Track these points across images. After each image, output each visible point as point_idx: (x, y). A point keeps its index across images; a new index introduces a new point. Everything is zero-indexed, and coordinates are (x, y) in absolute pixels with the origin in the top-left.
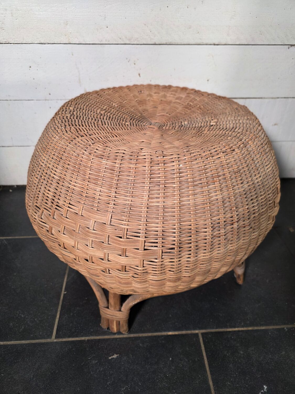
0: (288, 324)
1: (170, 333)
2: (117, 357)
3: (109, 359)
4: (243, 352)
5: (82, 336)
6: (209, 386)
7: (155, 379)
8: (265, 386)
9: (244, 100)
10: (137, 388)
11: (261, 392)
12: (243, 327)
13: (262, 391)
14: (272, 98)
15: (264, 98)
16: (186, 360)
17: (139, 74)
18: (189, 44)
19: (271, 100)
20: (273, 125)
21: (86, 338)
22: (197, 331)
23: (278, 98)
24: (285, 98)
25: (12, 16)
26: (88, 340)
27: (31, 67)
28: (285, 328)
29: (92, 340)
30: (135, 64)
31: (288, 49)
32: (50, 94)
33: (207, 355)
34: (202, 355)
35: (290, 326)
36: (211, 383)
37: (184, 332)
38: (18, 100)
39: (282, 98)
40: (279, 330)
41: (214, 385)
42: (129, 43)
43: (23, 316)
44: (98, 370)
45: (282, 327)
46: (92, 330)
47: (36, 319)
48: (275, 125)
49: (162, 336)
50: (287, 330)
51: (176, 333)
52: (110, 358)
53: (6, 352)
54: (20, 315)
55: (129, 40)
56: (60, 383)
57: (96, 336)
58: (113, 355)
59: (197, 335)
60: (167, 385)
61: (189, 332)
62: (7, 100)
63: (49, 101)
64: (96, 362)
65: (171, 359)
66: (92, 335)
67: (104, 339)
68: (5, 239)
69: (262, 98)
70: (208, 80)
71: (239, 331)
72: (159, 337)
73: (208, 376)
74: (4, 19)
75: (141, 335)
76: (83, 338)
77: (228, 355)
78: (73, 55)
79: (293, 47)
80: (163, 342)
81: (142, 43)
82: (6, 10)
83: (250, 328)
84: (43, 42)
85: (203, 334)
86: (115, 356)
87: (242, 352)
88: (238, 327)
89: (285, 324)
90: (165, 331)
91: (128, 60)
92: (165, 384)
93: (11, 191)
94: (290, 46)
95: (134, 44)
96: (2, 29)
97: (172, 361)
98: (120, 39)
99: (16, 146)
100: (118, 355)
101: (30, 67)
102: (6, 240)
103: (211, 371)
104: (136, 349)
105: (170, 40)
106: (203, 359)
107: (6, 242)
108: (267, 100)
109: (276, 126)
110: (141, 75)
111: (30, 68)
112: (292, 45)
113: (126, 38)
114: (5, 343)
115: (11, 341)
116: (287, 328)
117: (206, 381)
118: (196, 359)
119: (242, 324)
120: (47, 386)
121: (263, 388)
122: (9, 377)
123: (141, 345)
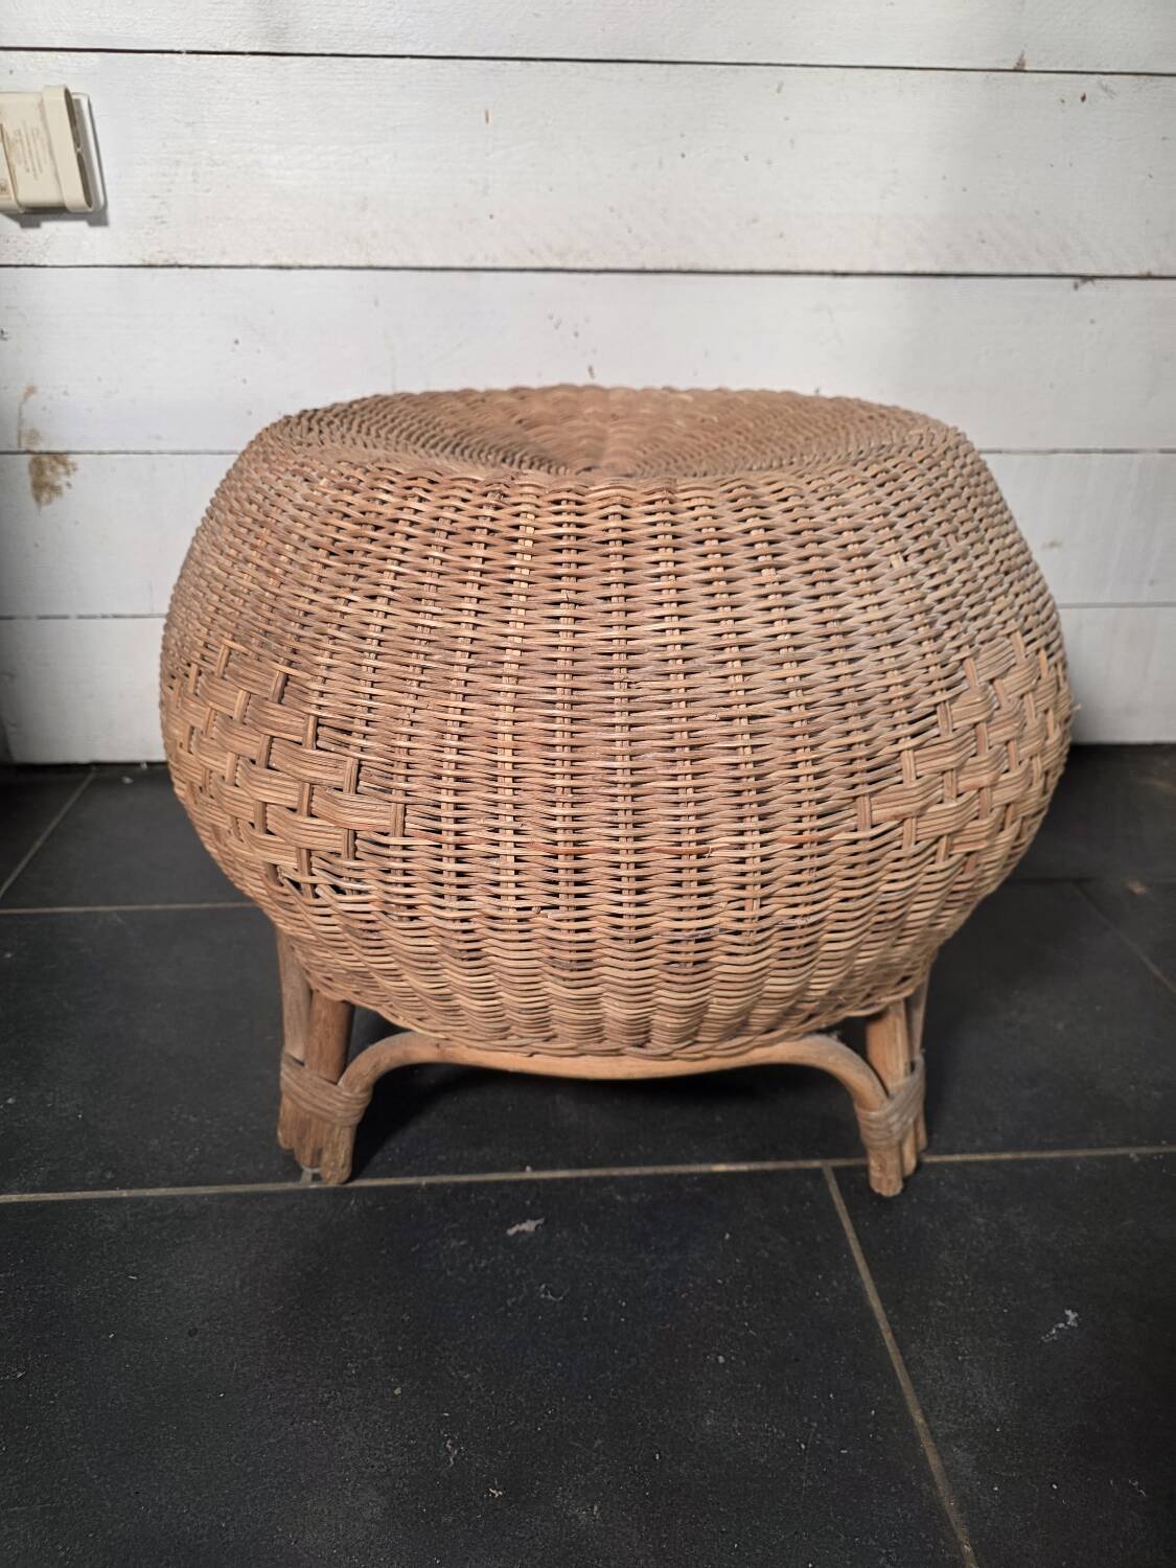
0: (1139, 1144)
1: (721, 1168)
2: (536, 1228)
3: (509, 1237)
4: (984, 1218)
5: (409, 1174)
6: (870, 1310)
7: (676, 1290)
8: (1069, 1313)
10: (612, 1313)
11: (1057, 1329)
12: (979, 1151)
13: (1061, 1325)
14: (1036, 452)
15: (1008, 452)
16: (782, 1239)
18: (752, 273)
19: (1031, 457)
20: (1044, 547)
21: (424, 1181)
22: (816, 1164)
23: (1055, 452)
24: (1078, 451)
25: (195, 181)
26: (430, 1186)
27: (240, 342)
28: (1132, 1155)
29: (443, 1186)
30: (576, 335)
31: (1073, 292)
34: (841, 1227)
35: (1145, 1150)
36: (875, 1304)
37: (769, 1166)
38: (186, 453)
39: (1068, 451)
40: (1109, 1161)
41: (885, 1309)
43: (192, 1120)
44: (471, 1266)
45: (1121, 1151)
46: (442, 1158)
47: (241, 1129)
48: (1053, 545)
49: (692, 1175)
50: (1137, 1159)
51: (743, 1167)
52: (511, 1232)
53: (140, 1217)
54: (184, 1116)
55: (565, 253)
56: (340, 1300)
57: (457, 1173)
58: (523, 1221)
59: (817, 1174)
60: (718, 1308)
61: (788, 1165)
62: (149, 453)
64: (463, 1243)
65: (727, 1236)
66: (444, 1172)
67: (486, 1184)
68: (118, 912)
69: (1000, 452)
71: (966, 1161)
72: (680, 1176)
73: (862, 1282)
74: (170, 191)
75: (615, 1172)
76: (410, 1181)
77: (931, 1226)
78: (376, 303)
79: (1090, 282)
80: (698, 1189)
81: (602, 267)
82: (178, 163)
83: (1006, 1155)
84: (285, 261)
85: (837, 1171)
86: (529, 1226)
87: (980, 1220)
88: (962, 1152)
89: (1128, 1143)
90: (701, 1161)
91: (555, 320)
92: (710, 1303)
93: (127, 779)
94: (1079, 280)
95: (575, 271)
96: (160, 220)
97: (734, 1242)
98: (532, 252)
100: (540, 1221)
101: (237, 342)
102: (120, 913)
104: (602, 1208)
105: (690, 259)
106: (844, 1236)
107: (119, 920)
108: (1017, 459)
109: (1055, 548)
110: (595, 371)
111: (237, 347)
113: (550, 248)
114: (135, 1193)
115: (157, 1186)
116: (1138, 1155)
118: (819, 1238)
119: (979, 1143)
120: (292, 1308)
121: (1065, 1319)
122: (158, 1282)
123: (619, 1198)
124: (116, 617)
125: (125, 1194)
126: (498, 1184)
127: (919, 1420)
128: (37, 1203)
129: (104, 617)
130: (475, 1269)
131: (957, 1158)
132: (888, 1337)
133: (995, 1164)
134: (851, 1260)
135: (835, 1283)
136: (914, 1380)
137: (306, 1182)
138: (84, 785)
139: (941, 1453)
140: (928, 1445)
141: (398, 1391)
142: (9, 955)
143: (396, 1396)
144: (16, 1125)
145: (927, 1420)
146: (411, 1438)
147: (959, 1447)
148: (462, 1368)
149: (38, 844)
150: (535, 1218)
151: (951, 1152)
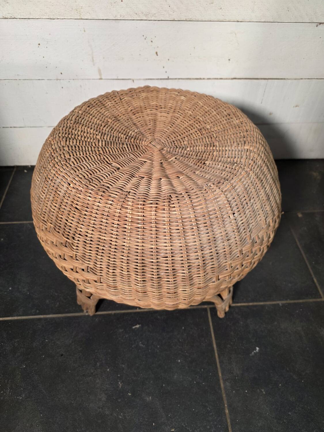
0: (283, 300)
3: (133, 329)
5: (109, 310)
6: (213, 348)
7: (171, 343)
8: (257, 348)
9: (266, 80)
10: (156, 349)
12: (245, 302)
13: (255, 351)
15: (287, 79)
16: (196, 328)
17: (157, 53)
18: (211, 21)
20: (294, 107)
21: (113, 312)
22: (206, 307)
23: (302, 79)
24: (309, 79)
26: (115, 314)
27: (40, 44)
28: (280, 304)
29: (118, 314)
30: (152, 41)
31: (316, 27)
32: (61, 73)
33: (213, 325)
34: (209, 325)
35: (283, 302)
36: (215, 346)
38: (28, 80)
39: (306, 79)
40: (274, 305)
41: (217, 347)
42: (146, 19)
43: (56, 294)
44: (124, 337)
45: (278, 302)
47: (68, 297)
48: (296, 106)
52: (134, 327)
53: (46, 324)
54: (54, 293)
55: (146, 15)
57: (121, 310)
58: (136, 325)
60: (180, 347)
61: (199, 307)
62: (16, 80)
63: (61, 81)
64: (122, 330)
65: (183, 328)
66: (118, 310)
67: (128, 313)
68: (29, 223)
69: (285, 79)
70: (229, 60)
71: (241, 306)
73: (213, 340)
76: (110, 312)
77: (230, 325)
78: (85, 31)
79: (322, 25)
80: (177, 314)
81: (160, 19)
83: (251, 304)
84: (52, 17)
86: (138, 326)
87: (242, 323)
88: (240, 303)
89: (280, 300)
91: (145, 37)
92: (178, 346)
93: (26, 171)
94: (318, 24)
95: (151, 20)
96: (6, 2)
97: (185, 330)
98: (136, 14)
99: (28, 127)
100: (140, 325)
103: (215, 337)
104: (155, 320)
105: (190, 17)
106: (210, 328)
107: (30, 227)
108: (290, 81)
109: (297, 108)
110: (158, 54)
111: (39, 46)
112: (320, 23)
113: (143, 13)
115: (49, 314)
117: (211, 344)
118: (204, 328)
119: (245, 300)
121: (256, 350)
122: (53, 342)
123: (159, 317)
124: (14, 127)
125: (42, 316)
126: (131, 313)
127: (220, 375)
128: (22, 319)
129: (11, 127)
130: (125, 337)
131: (239, 305)
132: (216, 354)
133: (248, 307)
134: (211, 335)
135: (206, 341)
136: (221, 366)
137: (85, 313)
138: (13, 173)
139: (224, 383)
140: (221, 382)
141: (108, 370)
142: (2, 239)
143: (108, 371)
144: (13, 296)
145: (222, 375)
146: (111, 381)
147: (228, 382)
148: (122, 364)
149: (4, 197)
150: (139, 324)
151: (238, 303)
